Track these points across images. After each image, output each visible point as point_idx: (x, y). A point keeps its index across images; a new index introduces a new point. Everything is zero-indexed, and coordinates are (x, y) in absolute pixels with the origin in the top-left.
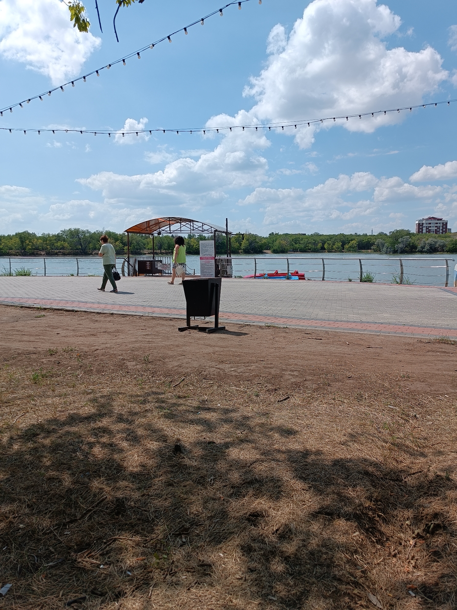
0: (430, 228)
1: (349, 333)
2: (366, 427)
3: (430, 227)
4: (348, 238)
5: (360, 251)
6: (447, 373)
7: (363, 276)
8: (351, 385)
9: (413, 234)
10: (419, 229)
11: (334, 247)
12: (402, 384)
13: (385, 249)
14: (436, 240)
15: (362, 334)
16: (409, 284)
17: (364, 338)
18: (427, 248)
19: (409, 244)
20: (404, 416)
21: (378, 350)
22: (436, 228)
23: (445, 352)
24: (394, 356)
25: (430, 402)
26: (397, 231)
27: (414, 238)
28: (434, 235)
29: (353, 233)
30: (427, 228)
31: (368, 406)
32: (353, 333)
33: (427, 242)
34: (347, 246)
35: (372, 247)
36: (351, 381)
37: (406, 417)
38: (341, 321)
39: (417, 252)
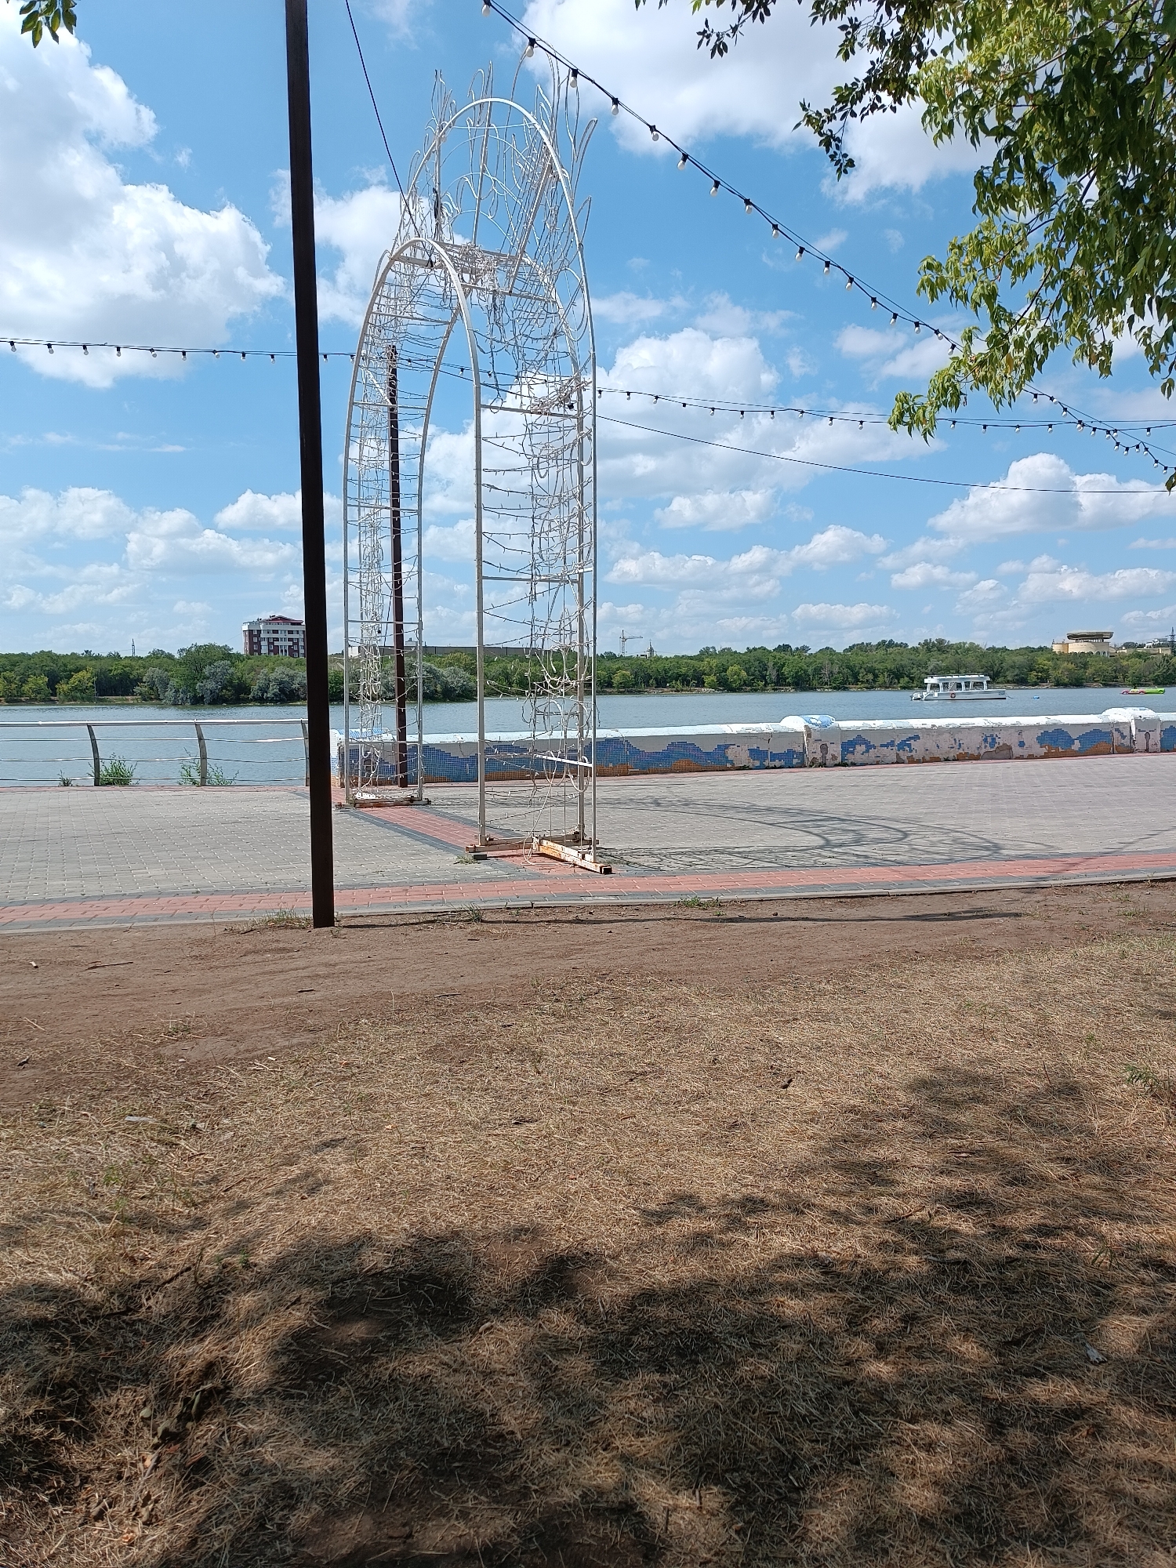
0: (276, 643)
1: (43, 934)
2: (58, 1192)
3: (277, 639)
4: (65, 665)
5: (101, 700)
6: (278, 1001)
7: (102, 768)
8: (27, 1085)
9: (238, 656)
10: (251, 643)
11: (26, 688)
12: (167, 1051)
13: (170, 693)
14: (292, 672)
15: (83, 931)
16: (222, 783)
17: (87, 943)
18: (273, 689)
19: (230, 682)
20: (166, 1136)
21: (120, 971)
22: (291, 643)
23: (283, 950)
24: (159, 979)
25: (233, 1081)
26: (199, 648)
27: (241, 665)
28: (287, 659)
29: (80, 651)
30: (269, 643)
31: (70, 1133)
32: (55, 933)
33: (272, 676)
34: (63, 687)
35: (137, 689)
36: (28, 1073)
37: (169, 1136)
38: (25, 903)
39: (251, 701)
